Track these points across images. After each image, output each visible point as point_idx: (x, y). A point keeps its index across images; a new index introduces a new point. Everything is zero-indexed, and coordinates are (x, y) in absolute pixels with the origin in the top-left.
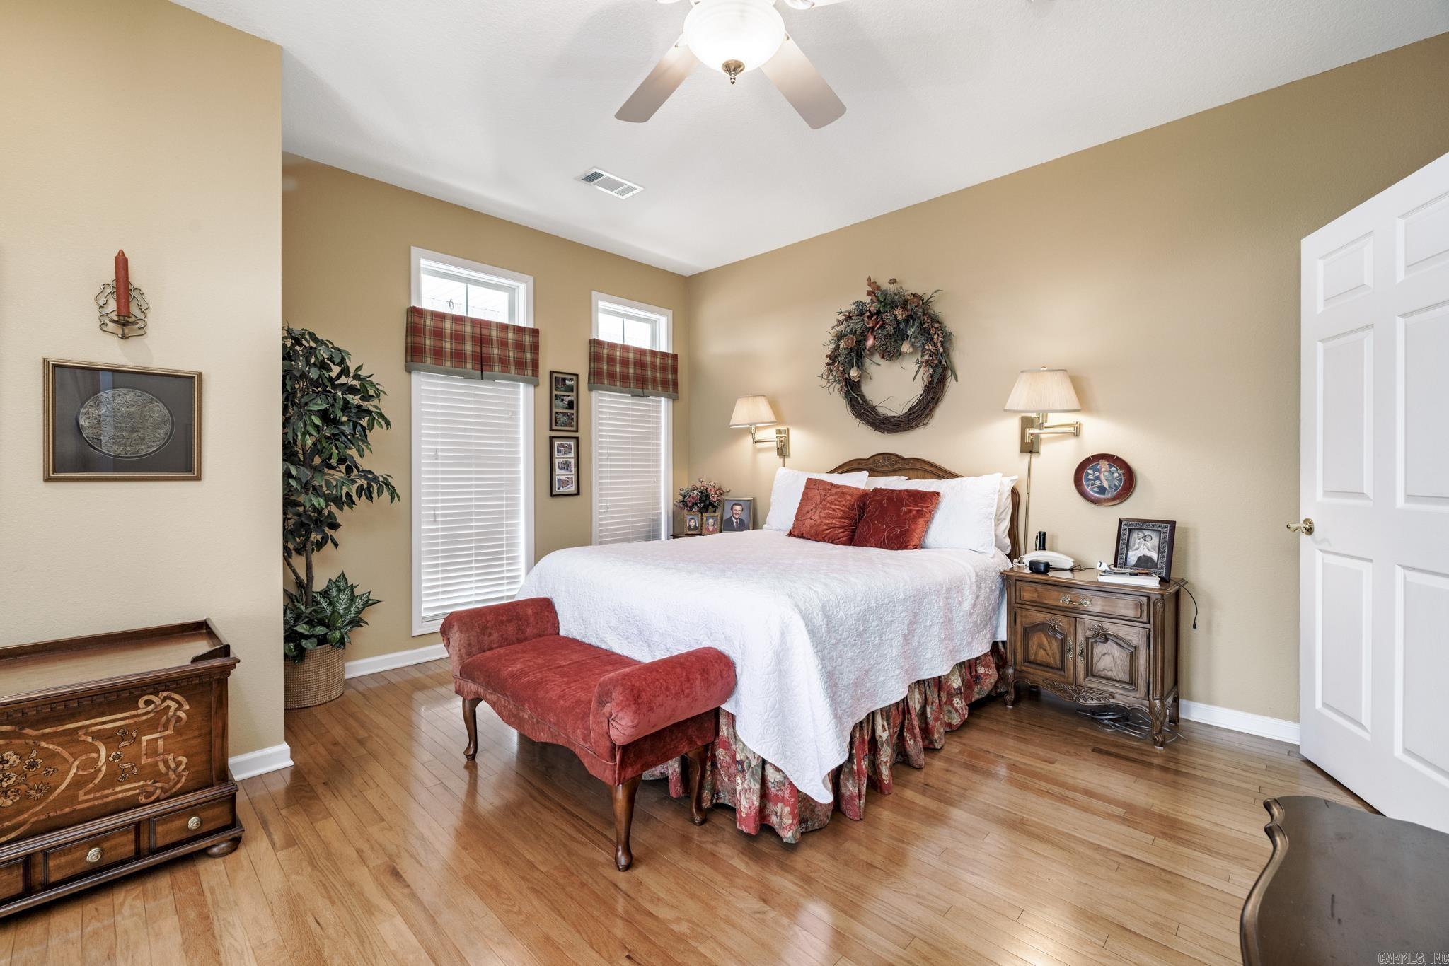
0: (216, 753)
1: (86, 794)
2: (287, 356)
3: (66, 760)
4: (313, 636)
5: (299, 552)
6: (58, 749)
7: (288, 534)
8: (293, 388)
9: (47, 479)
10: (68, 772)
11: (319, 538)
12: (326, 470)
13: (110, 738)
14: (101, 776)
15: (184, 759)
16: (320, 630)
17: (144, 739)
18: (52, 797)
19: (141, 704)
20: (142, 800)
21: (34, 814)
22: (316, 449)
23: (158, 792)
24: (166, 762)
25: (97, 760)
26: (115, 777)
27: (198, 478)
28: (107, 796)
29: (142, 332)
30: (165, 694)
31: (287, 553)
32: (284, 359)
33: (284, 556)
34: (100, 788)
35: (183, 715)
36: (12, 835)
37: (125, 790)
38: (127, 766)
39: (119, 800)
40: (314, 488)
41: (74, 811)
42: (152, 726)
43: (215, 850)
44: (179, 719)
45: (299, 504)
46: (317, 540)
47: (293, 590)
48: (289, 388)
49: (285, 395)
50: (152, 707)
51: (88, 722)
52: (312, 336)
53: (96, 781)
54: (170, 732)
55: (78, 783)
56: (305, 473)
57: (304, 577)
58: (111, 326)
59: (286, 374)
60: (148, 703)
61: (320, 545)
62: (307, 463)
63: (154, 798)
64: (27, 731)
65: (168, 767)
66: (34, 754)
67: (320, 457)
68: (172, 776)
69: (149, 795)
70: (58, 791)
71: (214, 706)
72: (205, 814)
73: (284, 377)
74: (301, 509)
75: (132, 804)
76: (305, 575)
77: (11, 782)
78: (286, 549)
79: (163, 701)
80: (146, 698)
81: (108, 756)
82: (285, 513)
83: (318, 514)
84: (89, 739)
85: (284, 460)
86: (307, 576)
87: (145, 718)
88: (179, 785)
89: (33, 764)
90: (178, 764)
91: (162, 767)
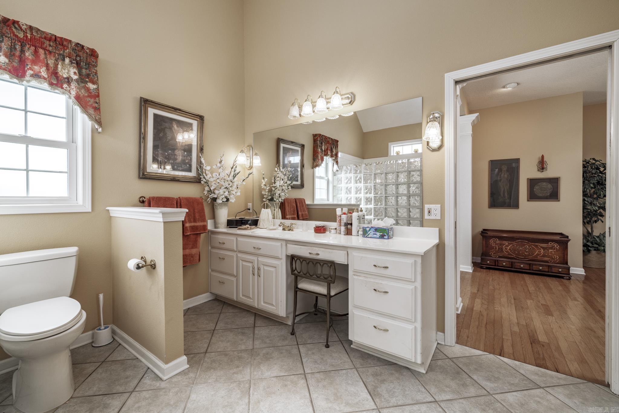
0: (565, 258)
1: (539, 257)
2: (584, 167)
3: (536, 250)
4: (593, 247)
5: (588, 223)
6: (535, 247)
7: (584, 217)
8: (587, 176)
9: (528, 201)
10: (536, 252)
11: (596, 219)
12: (599, 199)
13: (543, 248)
14: (542, 255)
15: (558, 257)
16: (595, 245)
17: (550, 250)
18: (533, 255)
19: (549, 243)
20: (549, 262)
21: (531, 257)
22: (595, 193)
23: (553, 262)
24: (554, 256)
25: (541, 251)
26: (544, 256)
27: (559, 201)
28: (543, 259)
29: (546, 169)
30: (554, 243)
31: (584, 223)
32: (583, 168)
33: (583, 224)
34: (541, 257)
35: (558, 248)
36: (527, 260)
37: (546, 259)
38: (547, 254)
39: (545, 260)
40: (594, 204)
41: (537, 259)
42: (551, 248)
43: (565, 278)
44: (557, 249)
45: (588, 209)
46: (595, 220)
47: (586, 234)
48: (585, 176)
49: (584, 178)
50: (551, 245)
51: (539, 244)
52: (594, 159)
53: (541, 255)
54: (555, 251)
55: (538, 255)
56: (590, 200)
57: (590, 231)
58: (540, 170)
59: (584, 172)
60: (551, 244)
61: (596, 222)
62: (591, 196)
63: (552, 262)
64: (530, 243)
65: (555, 258)
66: (531, 247)
67: (596, 195)
68: (556, 260)
69: (551, 261)
70: (535, 255)
71: (565, 248)
72: (563, 270)
73: (583, 174)
74: (589, 210)
75: (547, 262)
76: (590, 230)
77: (527, 251)
78: (583, 222)
79: (554, 244)
80: (550, 243)
81: (543, 251)
82: (583, 212)
83: (595, 212)
84: (540, 247)
85: (583, 196)
86: (591, 230)
87: (550, 246)
88: (557, 262)
89: (531, 249)
90: (557, 258)
91: (553, 257)
